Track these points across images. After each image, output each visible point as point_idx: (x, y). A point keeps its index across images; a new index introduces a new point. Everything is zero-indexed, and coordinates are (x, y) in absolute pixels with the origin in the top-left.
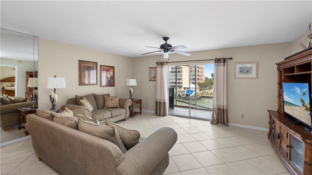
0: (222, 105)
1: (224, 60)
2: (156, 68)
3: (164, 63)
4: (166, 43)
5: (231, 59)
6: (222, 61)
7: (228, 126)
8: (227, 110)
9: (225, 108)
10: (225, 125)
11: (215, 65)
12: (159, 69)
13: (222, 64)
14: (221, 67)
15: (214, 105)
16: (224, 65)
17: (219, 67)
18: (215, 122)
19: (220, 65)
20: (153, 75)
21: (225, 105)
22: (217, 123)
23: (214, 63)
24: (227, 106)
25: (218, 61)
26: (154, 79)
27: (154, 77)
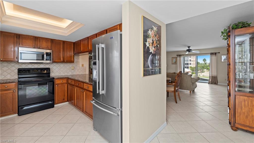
0: (214, 75)
1: (215, 54)
2: (177, 57)
3: (181, 55)
4: (189, 49)
5: (219, 53)
6: (214, 54)
7: (217, 84)
8: (217, 77)
9: (216, 76)
10: (216, 84)
11: (210, 56)
12: (178, 58)
13: (214, 55)
14: (214, 57)
15: (210, 75)
16: (215, 56)
17: (213, 57)
18: (210, 83)
19: (213, 56)
20: (174, 61)
21: (216, 75)
22: (212, 83)
23: (210, 55)
24: (217, 75)
25: (212, 54)
26: (175, 63)
27: (175, 62)
